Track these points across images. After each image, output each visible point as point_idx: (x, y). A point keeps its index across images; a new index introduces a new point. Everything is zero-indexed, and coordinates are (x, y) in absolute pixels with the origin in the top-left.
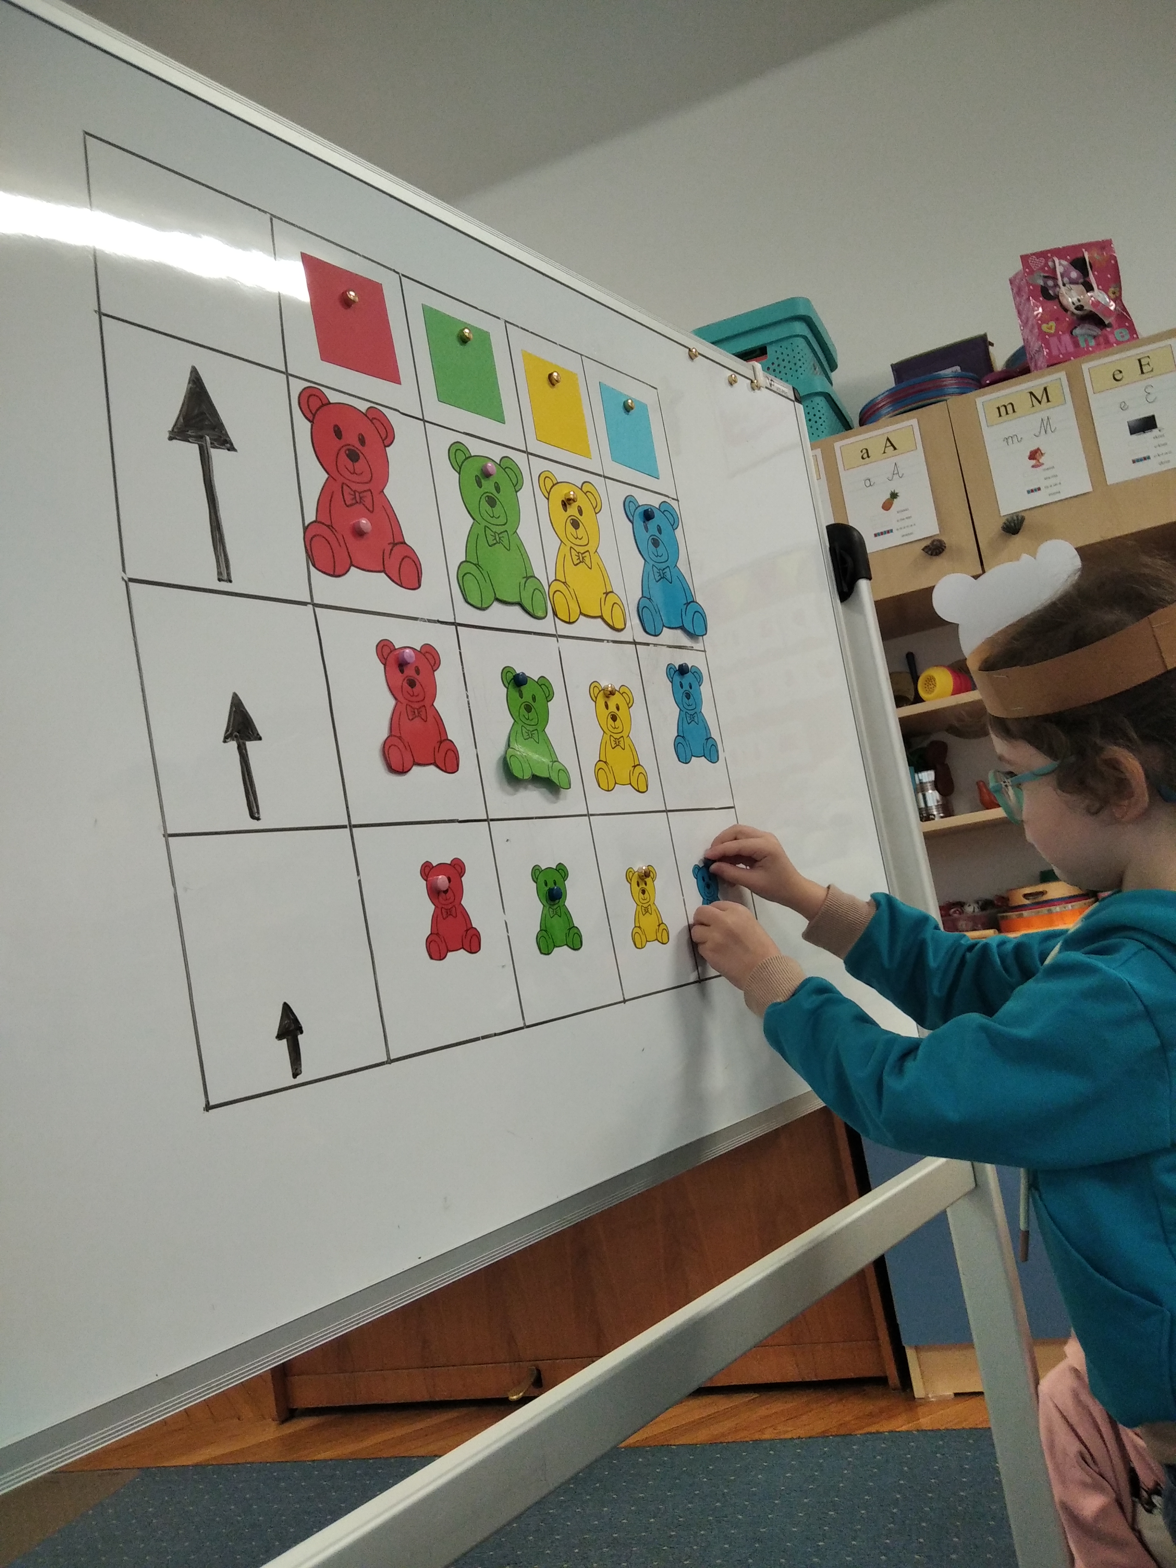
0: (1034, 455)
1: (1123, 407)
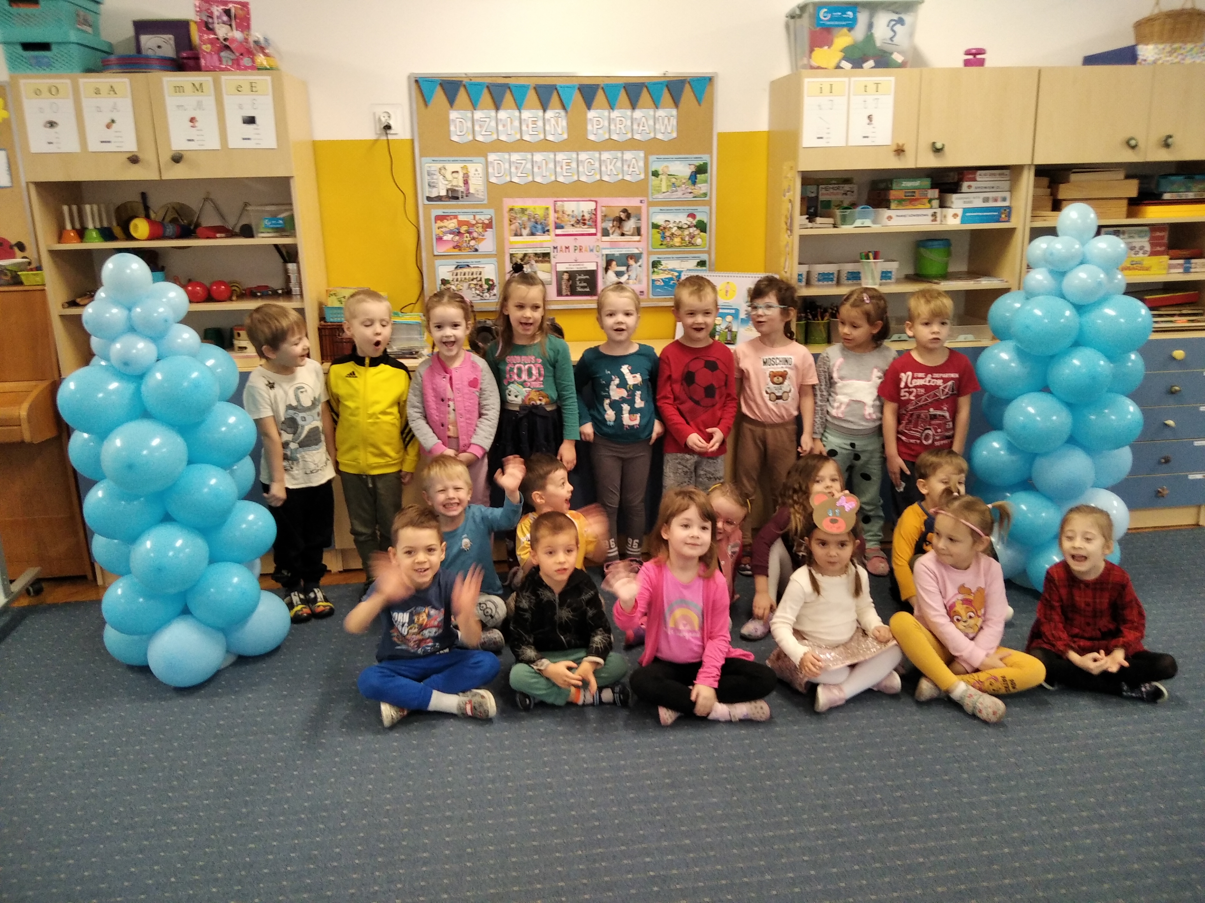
0: (192, 120)
1: (241, 107)
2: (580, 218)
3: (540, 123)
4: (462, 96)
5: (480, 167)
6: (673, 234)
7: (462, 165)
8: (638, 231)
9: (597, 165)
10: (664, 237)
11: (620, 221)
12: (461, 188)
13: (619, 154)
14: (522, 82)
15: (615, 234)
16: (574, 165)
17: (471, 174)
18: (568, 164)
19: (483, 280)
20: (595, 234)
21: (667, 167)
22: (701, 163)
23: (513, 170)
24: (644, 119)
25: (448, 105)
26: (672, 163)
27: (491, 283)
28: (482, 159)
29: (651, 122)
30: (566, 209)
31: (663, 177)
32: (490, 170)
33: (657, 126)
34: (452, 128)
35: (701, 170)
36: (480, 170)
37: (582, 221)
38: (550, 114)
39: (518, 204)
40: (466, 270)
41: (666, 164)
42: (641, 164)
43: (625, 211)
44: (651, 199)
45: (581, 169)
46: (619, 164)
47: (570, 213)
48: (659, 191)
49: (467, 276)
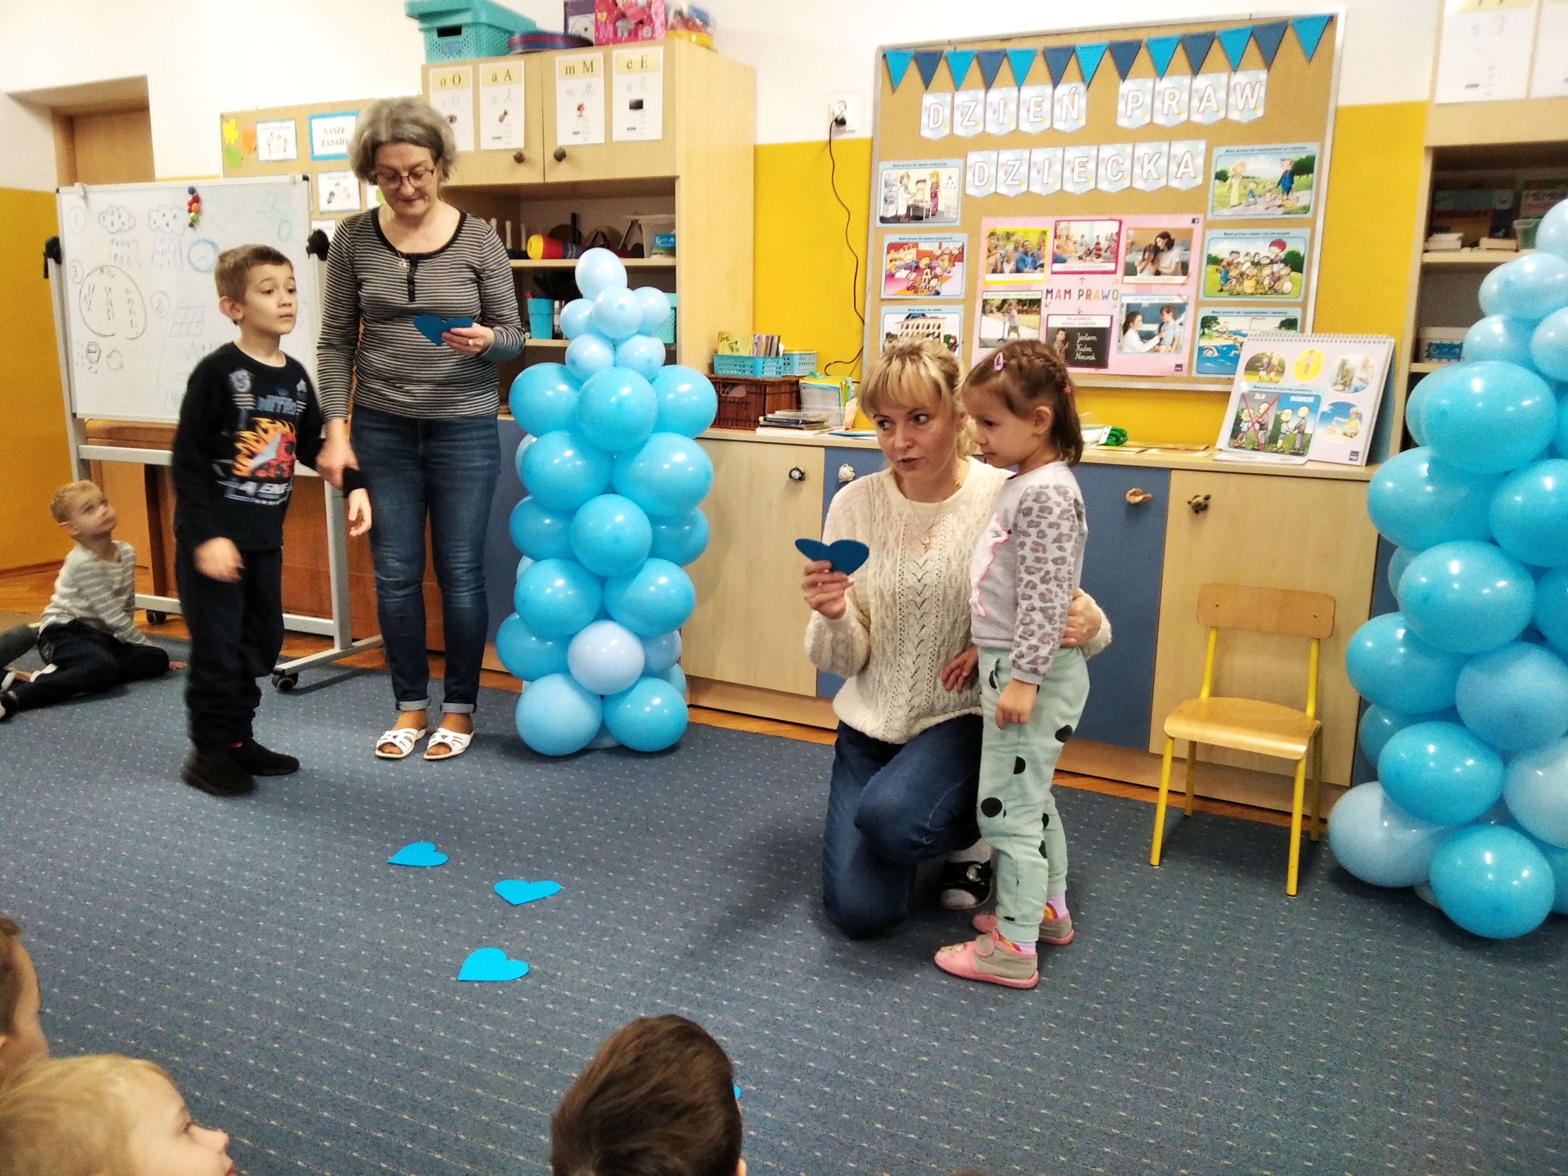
0: (580, 108)
1: (629, 89)
2: (1091, 248)
3: (1047, 105)
4: (942, 72)
5: (955, 173)
6: (1242, 274)
7: (931, 171)
8: (1184, 268)
9: (1128, 164)
10: (1226, 279)
11: (1155, 252)
12: (927, 204)
13: (1165, 147)
14: (1026, 45)
15: (1146, 272)
16: (1092, 166)
17: (942, 184)
18: (1083, 165)
19: (942, 337)
20: (1114, 272)
21: (1243, 165)
22: (1304, 156)
23: (1001, 175)
24: (1210, 90)
25: (922, 86)
26: (1253, 159)
27: (952, 341)
28: (960, 162)
29: (1222, 94)
30: (1071, 233)
31: (1234, 182)
32: (969, 177)
33: (1232, 100)
34: (924, 119)
35: (1304, 167)
36: (955, 178)
37: (1095, 252)
38: (1063, 89)
39: (1002, 226)
40: (920, 321)
41: (1240, 160)
42: (1200, 161)
43: (1165, 235)
44: (1210, 217)
45: (1101, 171)
46: (1163, 162)
47: (1079, 239)
48: (1225, 204)
49: (920, 330)
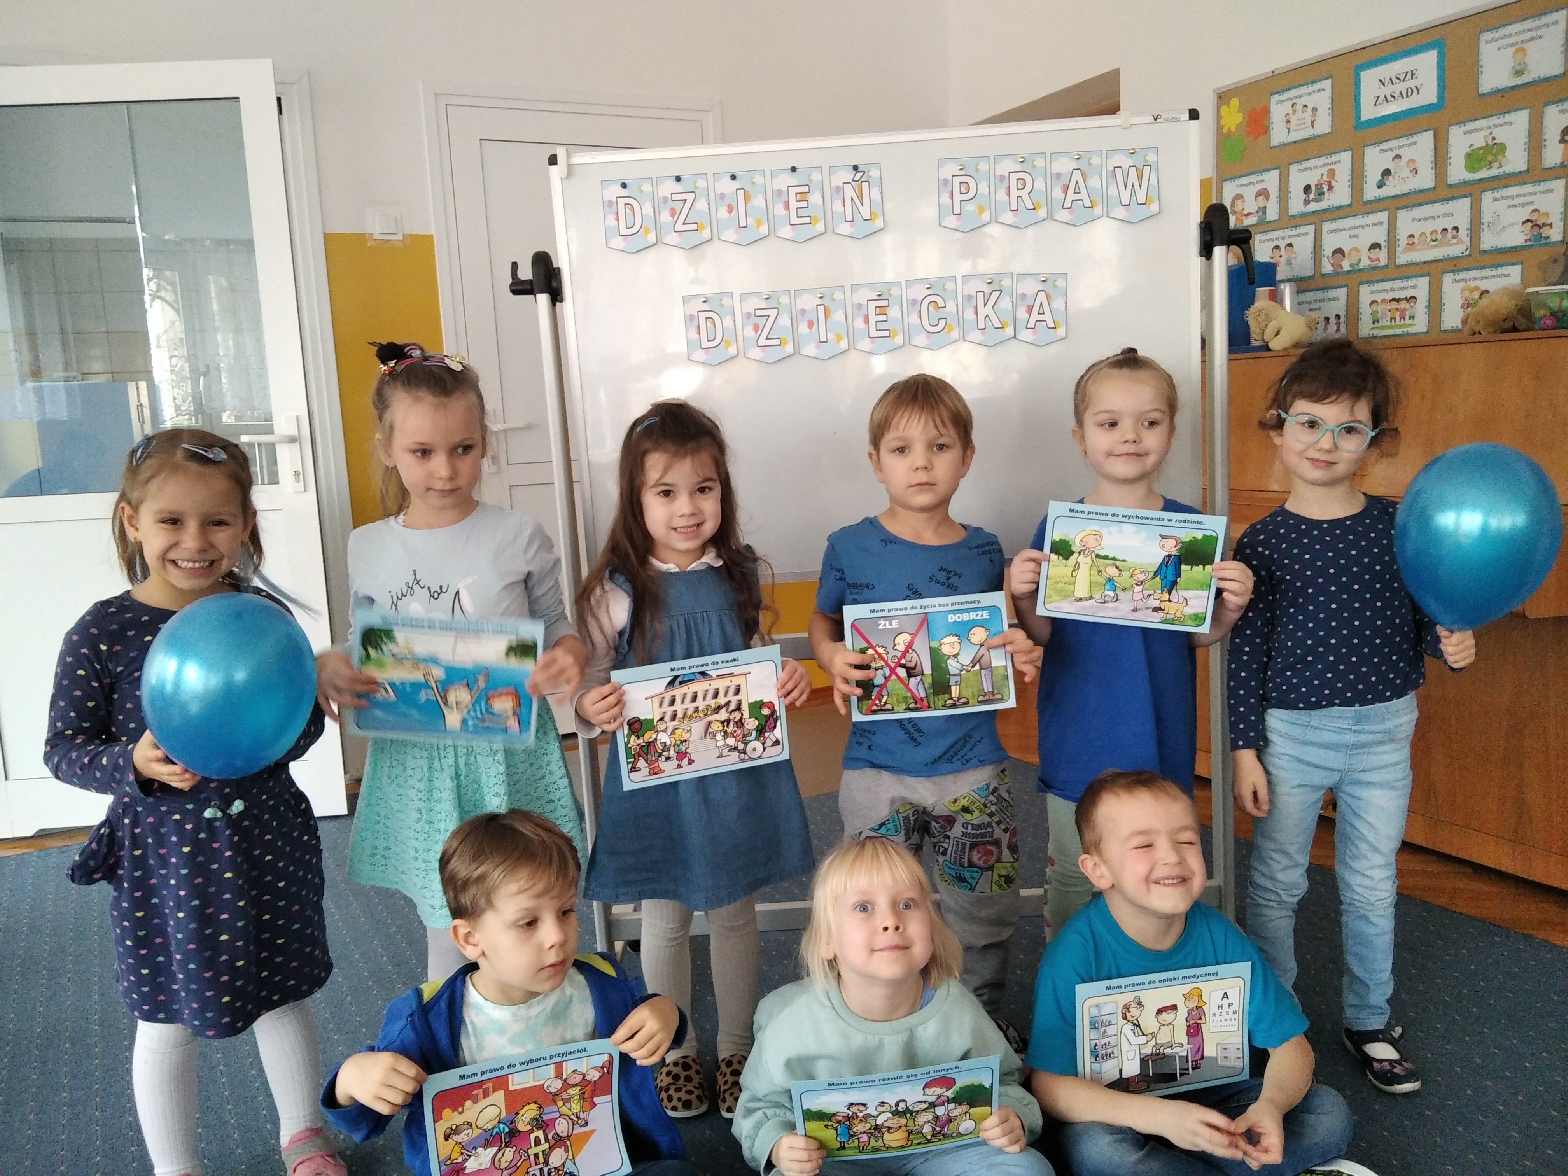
19: (745, 707)
27: (766, 711)
40: (699, 687)
49: (700, 704)
